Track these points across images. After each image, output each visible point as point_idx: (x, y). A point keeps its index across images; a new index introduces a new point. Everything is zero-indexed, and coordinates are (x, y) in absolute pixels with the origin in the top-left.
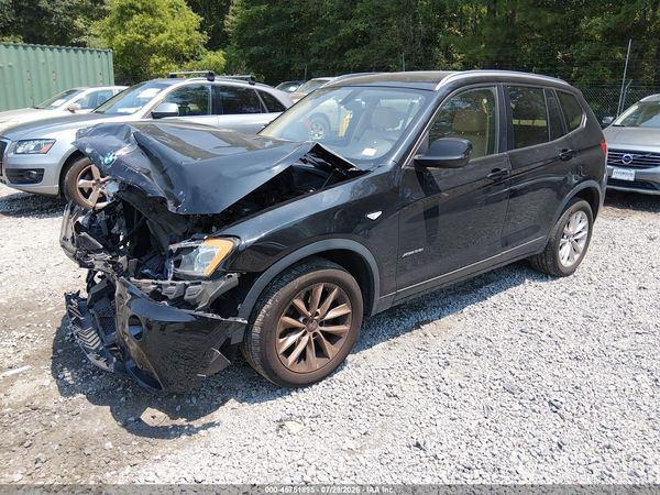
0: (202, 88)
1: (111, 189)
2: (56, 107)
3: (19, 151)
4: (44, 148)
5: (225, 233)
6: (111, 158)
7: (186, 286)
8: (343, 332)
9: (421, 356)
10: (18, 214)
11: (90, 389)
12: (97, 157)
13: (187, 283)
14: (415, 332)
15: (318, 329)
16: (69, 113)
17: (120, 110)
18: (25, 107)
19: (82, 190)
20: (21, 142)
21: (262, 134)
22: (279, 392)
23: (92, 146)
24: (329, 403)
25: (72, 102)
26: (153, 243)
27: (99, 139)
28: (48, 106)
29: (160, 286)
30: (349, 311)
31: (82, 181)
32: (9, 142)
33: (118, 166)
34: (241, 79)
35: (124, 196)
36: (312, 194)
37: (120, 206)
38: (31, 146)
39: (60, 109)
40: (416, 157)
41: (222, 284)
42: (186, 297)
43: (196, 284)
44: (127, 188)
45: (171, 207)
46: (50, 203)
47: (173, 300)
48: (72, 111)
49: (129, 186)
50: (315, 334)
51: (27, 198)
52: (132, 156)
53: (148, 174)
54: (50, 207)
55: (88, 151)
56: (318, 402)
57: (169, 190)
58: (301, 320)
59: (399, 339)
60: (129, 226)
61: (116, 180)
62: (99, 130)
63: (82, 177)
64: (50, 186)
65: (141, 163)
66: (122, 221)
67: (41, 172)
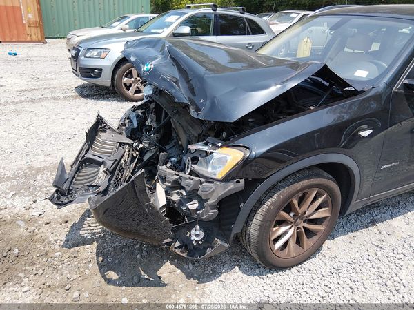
0: (205, 16)
1: (147, 91)
2: (114, 27)
3: (87, 56)
4: (103, 55)
5: (236, 143)
6: (149, 67)
7: (201, 183)
8: (319, 231)
9: (379, 253)
10: (87, 97)
11: (117, 244)
12: (139, 64)
13: (202, 180)
14: (371, 228)
15: (302, 225)
16: (122, 31)
17: (153, 31)
18: (95, 26)
19: (125, 84)
20: (89, 49)
21: (259, 52)
22: (258, 271)
23: (136, 55)
24: (301, 291)
25: (123, 24)
26: (174, 135)
27: (141, 50)
28: (110, 26)
29: (180, 178)
30: (329, 215)
31: (126, 79)
32: (82, 50)
33: (154, 73)
34: (234, 9)
35: (156, 98)
36: (313, 111)
37: (152, 105)
38: (95, 53)
39: (116, 28)
40: (406, 82)
41: (231, 186)
42: (199, 192)
43: (209, 182)
44: (158, 92)
45: (192, 111)
46: (106, 91)
47: (189, 192)
48: (124, 30)
49: (161, 91)
50: (298, 228)
51: (92, 87)
52: (165, 66)
53: (176, 82)
54: (106, 93)
55: (133, 59)
56: (291, 289)
57: (192, 97)
58: (292, 214)
59: (358, 233)
60: (158, 120)
61: (151, 85)
62: (141, 43)
63: (126, 76)
64: (105, 80)
65: (171, 72)
66: (153, 116)
67: (100, 70)
